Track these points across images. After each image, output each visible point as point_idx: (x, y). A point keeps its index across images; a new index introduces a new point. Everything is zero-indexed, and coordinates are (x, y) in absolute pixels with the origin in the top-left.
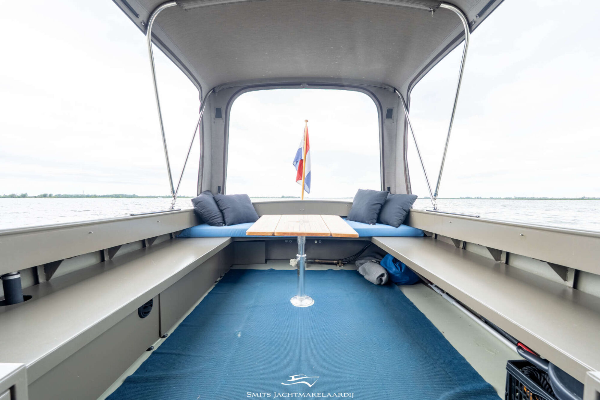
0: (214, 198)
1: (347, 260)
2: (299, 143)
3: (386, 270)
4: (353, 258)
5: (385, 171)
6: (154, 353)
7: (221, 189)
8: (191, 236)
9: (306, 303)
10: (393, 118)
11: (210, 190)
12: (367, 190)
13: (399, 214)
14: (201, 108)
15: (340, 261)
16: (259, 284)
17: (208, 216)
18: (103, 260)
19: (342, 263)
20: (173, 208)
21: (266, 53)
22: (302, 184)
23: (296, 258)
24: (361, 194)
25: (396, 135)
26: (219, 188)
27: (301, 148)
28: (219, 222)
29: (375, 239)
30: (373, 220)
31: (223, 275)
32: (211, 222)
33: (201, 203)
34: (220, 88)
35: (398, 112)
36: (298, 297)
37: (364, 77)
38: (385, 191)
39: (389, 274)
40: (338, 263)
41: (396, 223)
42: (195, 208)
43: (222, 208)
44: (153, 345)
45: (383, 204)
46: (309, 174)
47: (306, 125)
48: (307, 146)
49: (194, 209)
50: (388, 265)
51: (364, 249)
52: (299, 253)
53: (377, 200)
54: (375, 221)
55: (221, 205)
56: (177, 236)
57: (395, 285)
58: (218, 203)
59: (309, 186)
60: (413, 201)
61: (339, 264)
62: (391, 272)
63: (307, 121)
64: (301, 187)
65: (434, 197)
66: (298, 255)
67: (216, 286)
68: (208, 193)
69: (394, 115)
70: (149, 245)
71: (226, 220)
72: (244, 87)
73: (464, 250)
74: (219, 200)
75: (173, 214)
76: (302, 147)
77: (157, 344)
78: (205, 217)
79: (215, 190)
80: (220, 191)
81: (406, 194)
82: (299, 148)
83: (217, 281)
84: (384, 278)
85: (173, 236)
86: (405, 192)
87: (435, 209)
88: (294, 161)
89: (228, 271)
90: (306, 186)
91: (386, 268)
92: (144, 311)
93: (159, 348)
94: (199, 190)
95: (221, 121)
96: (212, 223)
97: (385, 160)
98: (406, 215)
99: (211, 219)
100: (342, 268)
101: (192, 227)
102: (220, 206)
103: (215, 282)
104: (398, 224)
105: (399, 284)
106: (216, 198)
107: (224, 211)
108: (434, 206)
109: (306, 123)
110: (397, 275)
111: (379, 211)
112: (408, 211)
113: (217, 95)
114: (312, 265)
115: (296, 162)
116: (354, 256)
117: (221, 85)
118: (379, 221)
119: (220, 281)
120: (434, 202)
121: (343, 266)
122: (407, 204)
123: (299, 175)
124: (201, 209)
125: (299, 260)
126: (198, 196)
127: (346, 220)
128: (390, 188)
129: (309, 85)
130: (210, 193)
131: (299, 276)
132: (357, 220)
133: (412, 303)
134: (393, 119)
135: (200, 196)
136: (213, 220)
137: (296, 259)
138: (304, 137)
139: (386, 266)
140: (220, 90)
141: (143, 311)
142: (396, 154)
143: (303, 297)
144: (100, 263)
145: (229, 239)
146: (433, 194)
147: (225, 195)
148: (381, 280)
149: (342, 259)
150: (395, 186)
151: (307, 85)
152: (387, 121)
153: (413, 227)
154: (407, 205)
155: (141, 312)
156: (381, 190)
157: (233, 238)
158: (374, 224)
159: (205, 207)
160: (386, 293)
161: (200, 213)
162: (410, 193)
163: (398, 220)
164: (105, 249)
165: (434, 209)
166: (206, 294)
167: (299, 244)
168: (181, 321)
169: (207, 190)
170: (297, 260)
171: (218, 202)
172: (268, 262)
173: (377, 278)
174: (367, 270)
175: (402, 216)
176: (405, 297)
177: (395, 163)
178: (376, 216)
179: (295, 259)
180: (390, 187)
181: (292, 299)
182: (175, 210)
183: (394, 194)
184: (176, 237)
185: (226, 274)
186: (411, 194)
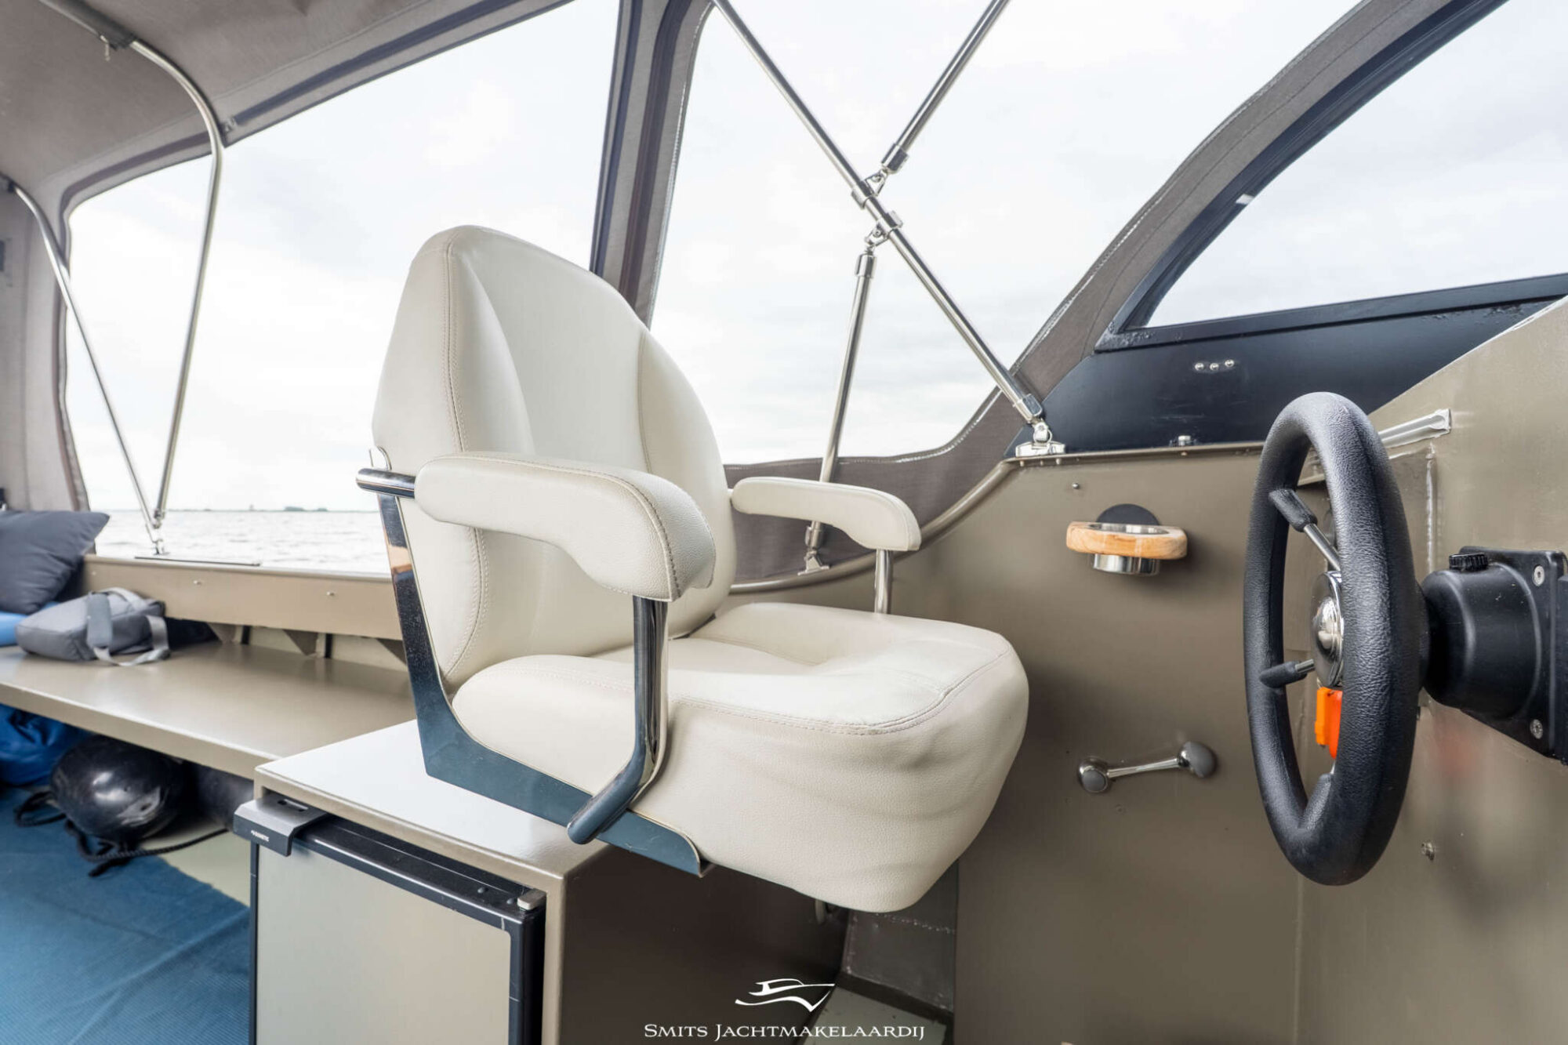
10: (6, 270)
13: (39, 573)
25: (23, 326)
41: (26, 601)
60: (92, 530)
65: (154, 521)
69: (12, 265)
73: (245, 646)
81: (71, 512)
87: (158, 553)
98: (68, 573)
104: (37, 604)
108: (154, 545)
110: (31, 759)
112: (74, 562)
120: (155, 534)
122: (71, 539)
128: (6, 493)
134: (9, 276)
142: (23, 386)
146: (152, 514)
150: (26, 485)
154: (71, 543)
162: (83, 508)
163: (35, 592)
165: (155, 551)
175: (49, 577)
177: (23, 416)
180: (6, 487)
183: (20, 512)
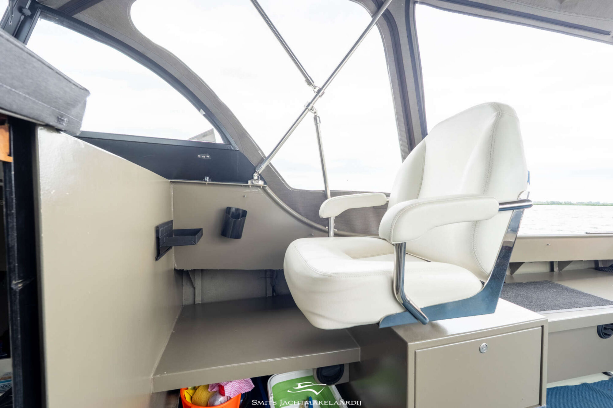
18: (552, 270)
92: (605, 332)
144: (549, 272)
155: (601, 332)
164: (555, 262)
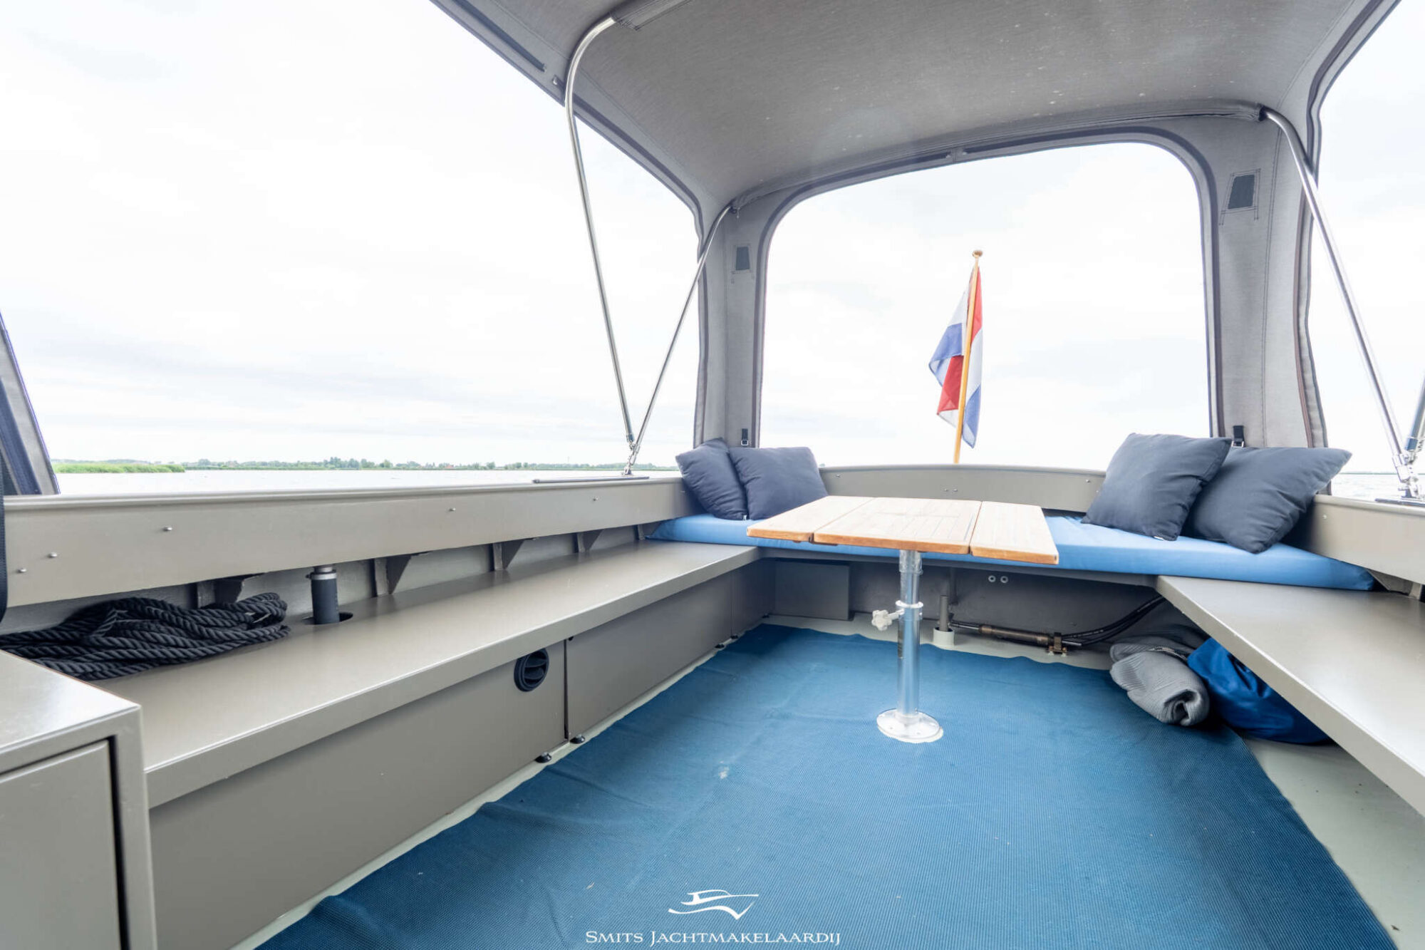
0: (729, 455)
1: (1082, 638)
2: (951, 310)
3: (1204, 682)
4: (1099, 635)
5: (1224, 376)
6: (547, 769)
7: (749, 436)
8: (675, 539)
9: (918, 734)
10: (1255, 203)
11: (723, 437)
12: (1157, 435)
13: (1267, 511)
14: (702, 250)
15: (1057, 640)
16: (814, 666)
17: (710, 494)
18: (491, 568)
19: (1063, 645)
20: (629, 473)
21: (837, 88)
22: (956, 421)
23: (893, 609)
24: (1135, 447)
25: (1268, 256)
26: (745, 432)
27: (960, 325)
28: (733, 509)
29: (1169, 585)
30: (1168, 525)
31: (740, 635)
32: (718, 509)
33: (698, 464)
34: (744, 199)
35: (1274, 183)
36: (899, 714)
37: (1141, 95)
38: (1223, 438)
39: (1211, 696)
40: (1052, 644)
41: (1253, 539)
42: (684, 475)
43: (744, 479)
44: (551, 754)
45: (1208, 479)
46: (976, 395)
47: (977, 263)
48: (976, 322)
49: (682, 479)
50: (1214, 670)
51: (1139, 611)
52: (902, 596)
53: (1187, 466)
54: (1176, 529)
55: (742, 473)
56: (648, 536)
57: (1232, 732)
58: (736, 466)
59: (974, 430)
60: (1328, 469)
61: (1055, 647)
62: (1221, 690)
63: (979, 254)
64: (953, 431)
65: (1405, 454)
66: (898, 603)
67: (718, 655)
68: (716, 443)
69: (1260, 195)
70: (586, 549)
71: (751, 506)
72: (802, 187)
74: (739, 461)
75: (629, 485)
76: (963, 321)
77: (559, 753)
78: (705, 496)
79: (735, 437)
80: (745, 440)
81: (1305, 448)
82: (950, 325)
83: (723, 646)
84: (1192, 707)
85: (641, 536)
86: (1299, 440)
87: (1408, 495)
88: (935, 359)
89: (754, 627)
90: (967, 429)
91: (1206, 677)
92: (528, 678)
93: (561, 762)
94: (698, 436)
95: (748, 277)
96: (719, 511)
97: (1224, 340)
98: (1297, 514)
99: (716, 502)
100: (1064, 658)
101: (677, 518)
102: (740, 474)
103: (716, 644)
104: (1261, 542)
105: (1251, 733)
106: (733, 455)
107: (748, 485)
108: (1404, 486)
109: (976, 258)
110: (1246, 705)
111: (1192, 500)
112: (1304, 502)
113: (738, 217)
114: (972, 639)
115: (938, 362)
116: (1106, 629)
117: (748, 192)
118: (1190, 529)
119: (730, 646)
120: (1406, 472)
121: (1068, 655)
122: (1304, 478)
123: (947, 397)
124: (696, 479)
125: (900, 616)
126: (694, 448)
127: (1082, 523)
128: (1245, 429)
129: (969, 151)
130: (721, 444)
131: (902, 658)
132: (1115, 524)
133: (1286, 803)
134: (1256, 208)
135: (700, 448)
136: (722, 506)
137: (889, 613)
138: (970, 294)
139: (1207, 669)
140: (745, 203)
141: (523, 676)
142: (1265, 318)
143: (911, 716)
144: (486, 573)
145: (750, 552)
147: (757, 448)
148: (1181, 712)
149: (1062, 634)
150: (1263, 422)
151: (965, 154)
152: (1234, 220)
153: (1325, 557)
154: (1302, 482)
155: (520, 679)
156: (1212, 436)
157: (761, 549)
158: (1172, 537)
159: (706, 474)
160: (1193, 754)
161: (695, 487)
162: (1320, 445)
163: (1261, 531)
165: (1404, 494)
166: (690, 670)
167: (902, 574)
168: (620, 716)
169: (717, 437)
170: (894, 615)
171: (737, 463)
172: (855, 619)
173: (1167, 703)
174: (1139, 675)
175: (1277, 517)
176: (1266, 777)
177: (1264, 347)
178: (1179, 514)
179: (885, 611)
180: (1245, 425)
181: (883, 715)
182: (634, 477)
183: (1255, 449)
184: (646, 538)
185: (747, 633)
186: (1326, 445)
